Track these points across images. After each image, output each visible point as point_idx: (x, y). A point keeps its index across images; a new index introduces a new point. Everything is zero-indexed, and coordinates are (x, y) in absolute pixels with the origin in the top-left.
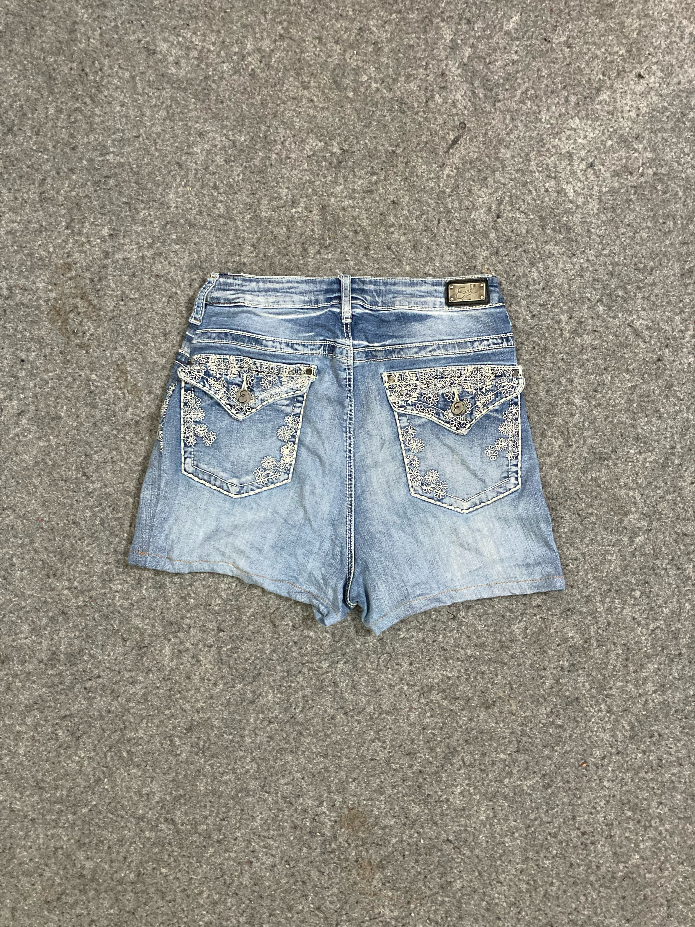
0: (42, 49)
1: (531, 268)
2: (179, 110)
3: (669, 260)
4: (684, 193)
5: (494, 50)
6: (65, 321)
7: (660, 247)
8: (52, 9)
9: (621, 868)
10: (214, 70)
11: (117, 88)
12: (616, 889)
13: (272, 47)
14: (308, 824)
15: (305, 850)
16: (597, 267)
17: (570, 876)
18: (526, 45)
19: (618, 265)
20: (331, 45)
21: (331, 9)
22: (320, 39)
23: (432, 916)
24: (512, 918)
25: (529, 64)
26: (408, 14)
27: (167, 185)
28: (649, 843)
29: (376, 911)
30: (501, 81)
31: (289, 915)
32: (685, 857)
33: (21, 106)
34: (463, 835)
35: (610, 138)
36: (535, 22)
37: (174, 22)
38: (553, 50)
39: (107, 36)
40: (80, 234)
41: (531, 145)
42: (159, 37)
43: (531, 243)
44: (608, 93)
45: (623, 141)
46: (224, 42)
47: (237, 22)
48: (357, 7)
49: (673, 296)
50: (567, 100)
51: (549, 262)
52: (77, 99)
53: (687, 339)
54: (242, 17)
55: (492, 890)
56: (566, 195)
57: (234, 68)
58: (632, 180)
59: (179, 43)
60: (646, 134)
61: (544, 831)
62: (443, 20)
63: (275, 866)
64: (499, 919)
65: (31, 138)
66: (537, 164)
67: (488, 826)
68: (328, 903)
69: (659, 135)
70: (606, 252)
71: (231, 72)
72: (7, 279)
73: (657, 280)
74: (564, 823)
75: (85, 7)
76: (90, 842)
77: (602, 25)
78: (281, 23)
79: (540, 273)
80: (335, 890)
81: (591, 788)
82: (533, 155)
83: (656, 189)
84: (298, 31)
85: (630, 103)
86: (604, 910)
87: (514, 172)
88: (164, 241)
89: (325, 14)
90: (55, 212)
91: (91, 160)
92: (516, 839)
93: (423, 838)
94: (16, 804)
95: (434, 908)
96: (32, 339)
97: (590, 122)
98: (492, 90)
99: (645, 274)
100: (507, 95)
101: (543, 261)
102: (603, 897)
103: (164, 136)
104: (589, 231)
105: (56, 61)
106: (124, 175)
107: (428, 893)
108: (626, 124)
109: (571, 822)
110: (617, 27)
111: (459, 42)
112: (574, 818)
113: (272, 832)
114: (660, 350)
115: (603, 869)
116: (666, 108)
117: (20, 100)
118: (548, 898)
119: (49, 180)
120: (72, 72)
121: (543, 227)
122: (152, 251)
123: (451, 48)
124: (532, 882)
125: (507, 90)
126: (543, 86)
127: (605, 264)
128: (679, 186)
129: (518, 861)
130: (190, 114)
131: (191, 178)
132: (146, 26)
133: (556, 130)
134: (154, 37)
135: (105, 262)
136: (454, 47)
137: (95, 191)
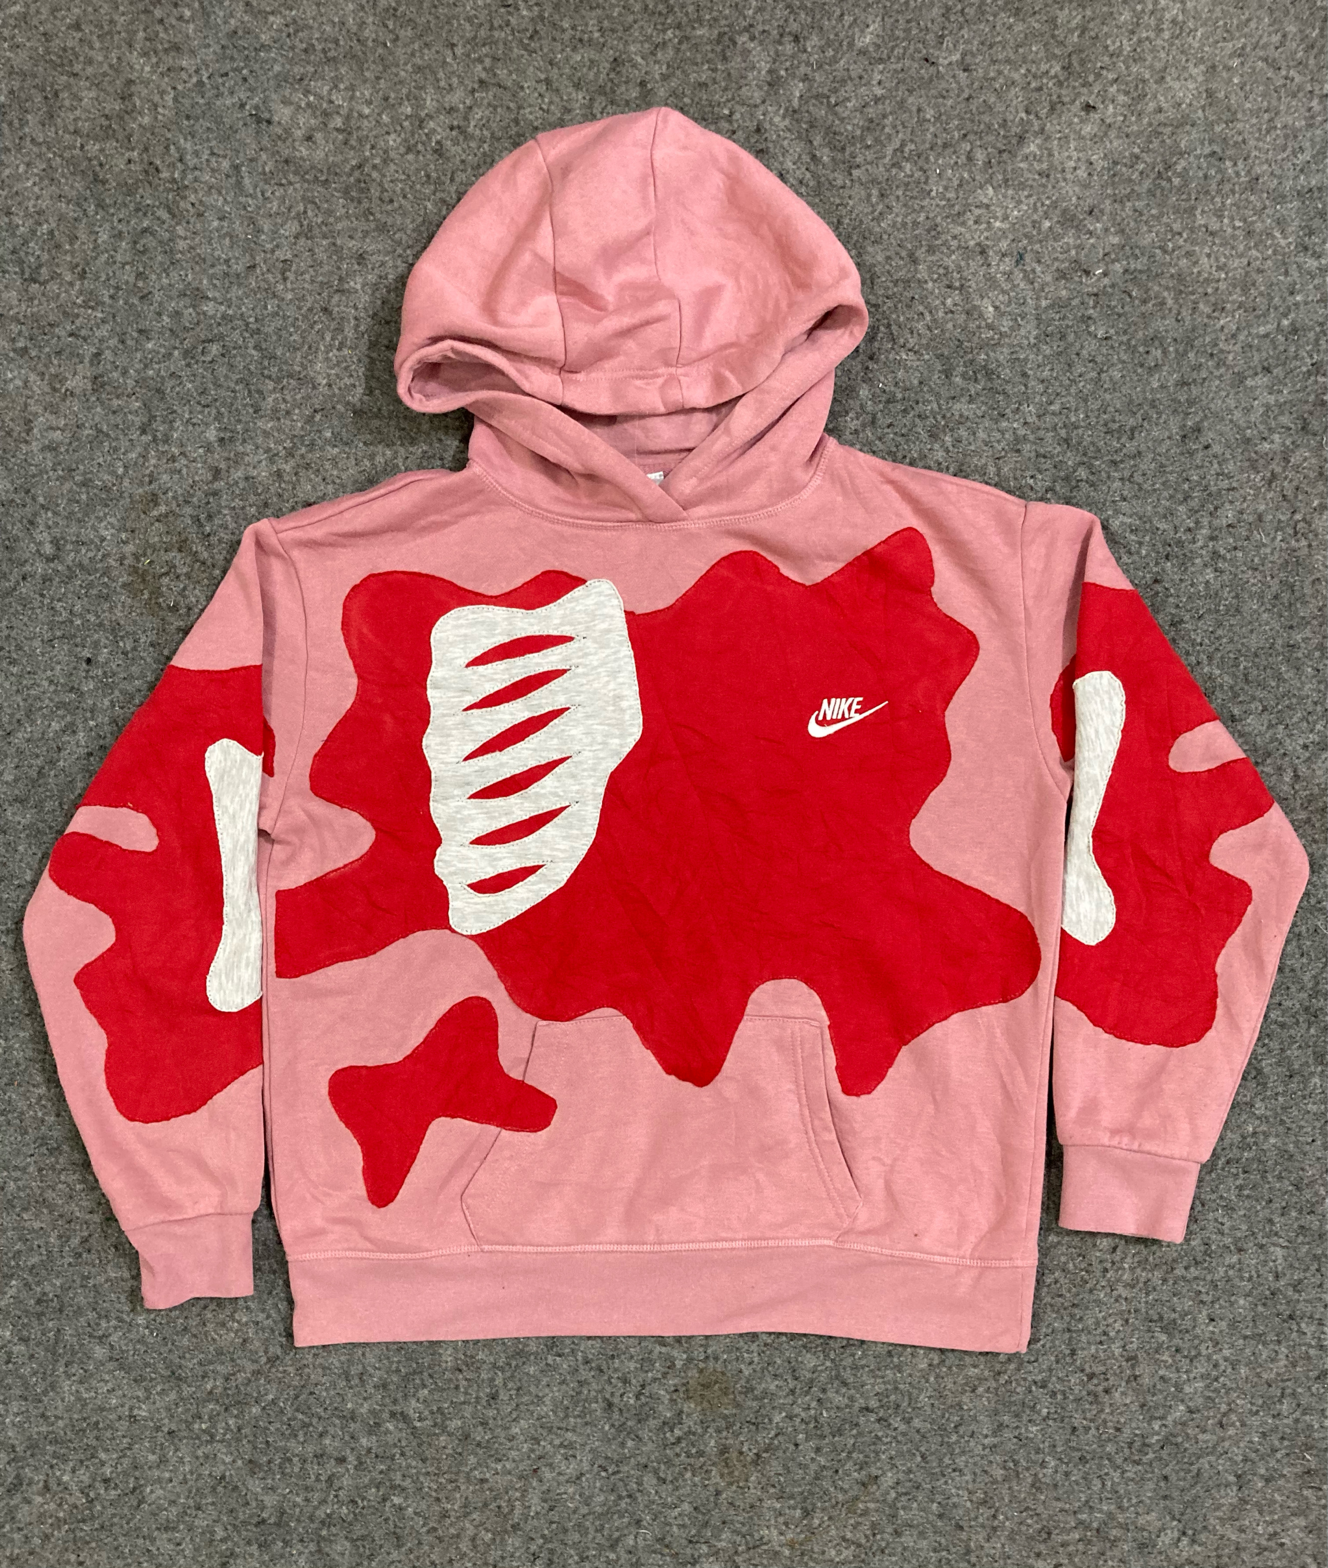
0: (76, 132)
1: (931, 443)
2: (319, 220)
3: (1160, 413)
4: (1176, 300)
5: (843, 82)
6: (156, 592)
7: (1144, 392)
8: (90, 61)
9: (1157, 1428)
10: (373, 147)
11: (211, 188)
12: (1151, 1464)
13: (468, 102)
14: (632, 1401)
15: (630, 1443)
16: (1041, 433)
17: (1073, 1449)
18: (895, 71)
19: (1076, 428)
20: (568, 90)
21: (564, 31)
22: (548, 82)
23: (849, 1535)
24: (983, 1526)
25: (903, 101)
26: (694, 28)
27: (310, 348)
28: (1200, 1385)
29: (757, 1536)
30: (858, 132)
31: (612, 1556)
32: (1260, 1402)
33: (51, 232)
34: (893, 1397)
35: (1046, 216)
36: (907, 31)
37: (298, 70)
38: (938, 75)
39: (187, 102)
40: (167, 440)
41: (916, 237)
42: (274, 96)
43: (930, 402)
44: (1038, 141)
45: (1069, 220)
46: (386, 99)
47: (406, 64)
48: (606, 24)
49: (1171, 473)
50: (970, 158)
51: (963, 432)
52: (145, 214)
53: (1200, 544)
54: (413, 54)
55: (946, 1483)
56: (981, 316)
57: (405, 140)
58: (1090, 284)
59: (309, 105)
60: (1107, 205)
61: (1025, 1379)
62: (752, 38)
63: (582, 1474)
64: (961, 1528)
65: (71, 284)
66: (930, 268)
67: (932, 1379)
68: (675, 1529)
69: (1129, 204)
70: (1055, 407)
71: (402, 150)
72: (49, 528)
73: (1143, 447)
74: (1057, 1362)
75: (145, 54)
76: (269, 1462)
77: (1020, 27)
78: (480, 60)
79: (947, 451)
80: (686, 1507)
81: (1098, 1302)
82: (920, 253)
83: (1130, 296)
84: (511, 73)
85: (1075, 155)
86: (1134, 1501)
87: (891, 285)
88: (312, 444)
89: (554, 39)
90: (121, 408)
91: (177, 314)
92: (981, 1396)
93: (827, 1409)
94: (140, 1408)
95: (852, 1521)
96: (101, 625)
97: (1010, 192)
98: (843, 149)
99: (1123, 440)
100: (870, 155)
101: (952, 430)
102: (1133, 1480)
103: (298, 264)
104: (1024, 375)
105: (102, 150)
106: (236, 335)
107: (841, 1497)
108: (1071, 191)
109: (1068, 1359)
110: (1045, 28)
111: (783, 73)
112: (1073, 1353)
113: (572, 1420)
114: (1157, 564)
115: (1127, 1432)
116: (1137, 158)
117: (47, 221)
118: (1038, 1489)
119: (108, 354)
120: (132, 166)
121: (948, 374)
122: (292, 463)
123: (770, 84)
124: (1011, 1465)
125: (868, 147)
126: (929, 136)
127: (1054, 428)
128: (1167, 288)
129: (985, 1432)
130: (339, 226)
131: (349, 332)
132: (251, 80)
133: (957, 207)
134: (266, 97)
135: (218, 485)
136: (774, 83)
137: (188, 365)
